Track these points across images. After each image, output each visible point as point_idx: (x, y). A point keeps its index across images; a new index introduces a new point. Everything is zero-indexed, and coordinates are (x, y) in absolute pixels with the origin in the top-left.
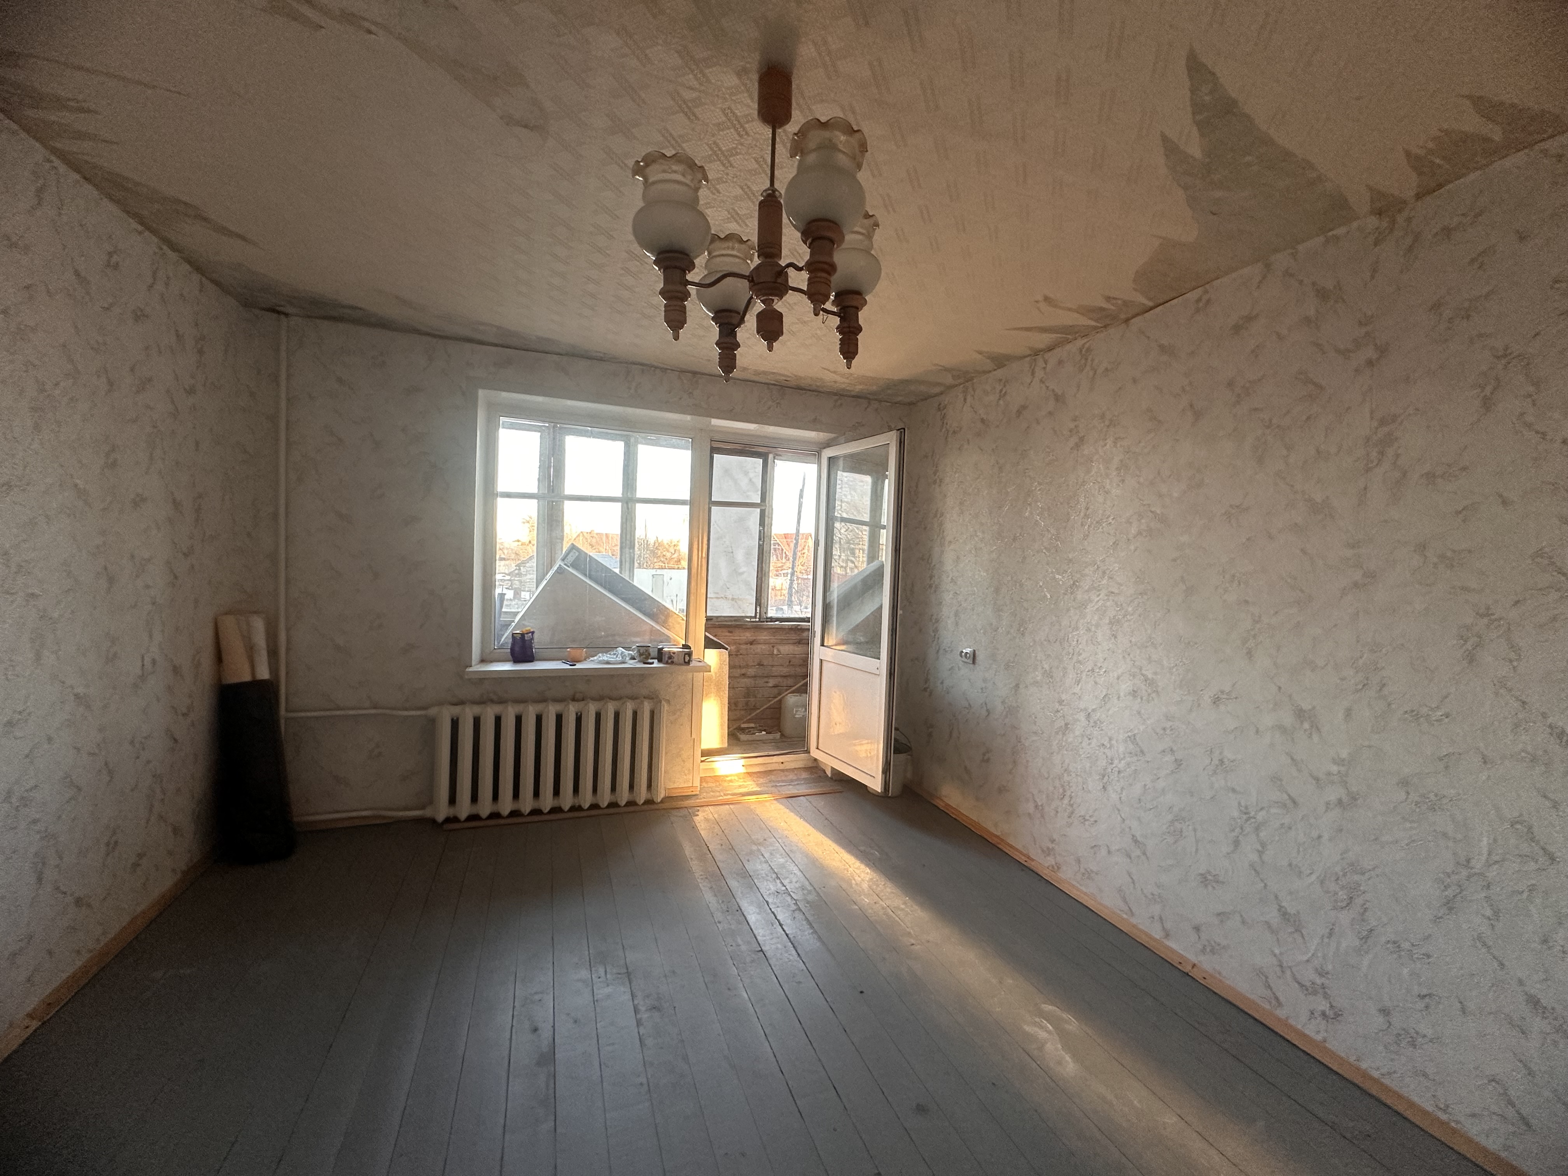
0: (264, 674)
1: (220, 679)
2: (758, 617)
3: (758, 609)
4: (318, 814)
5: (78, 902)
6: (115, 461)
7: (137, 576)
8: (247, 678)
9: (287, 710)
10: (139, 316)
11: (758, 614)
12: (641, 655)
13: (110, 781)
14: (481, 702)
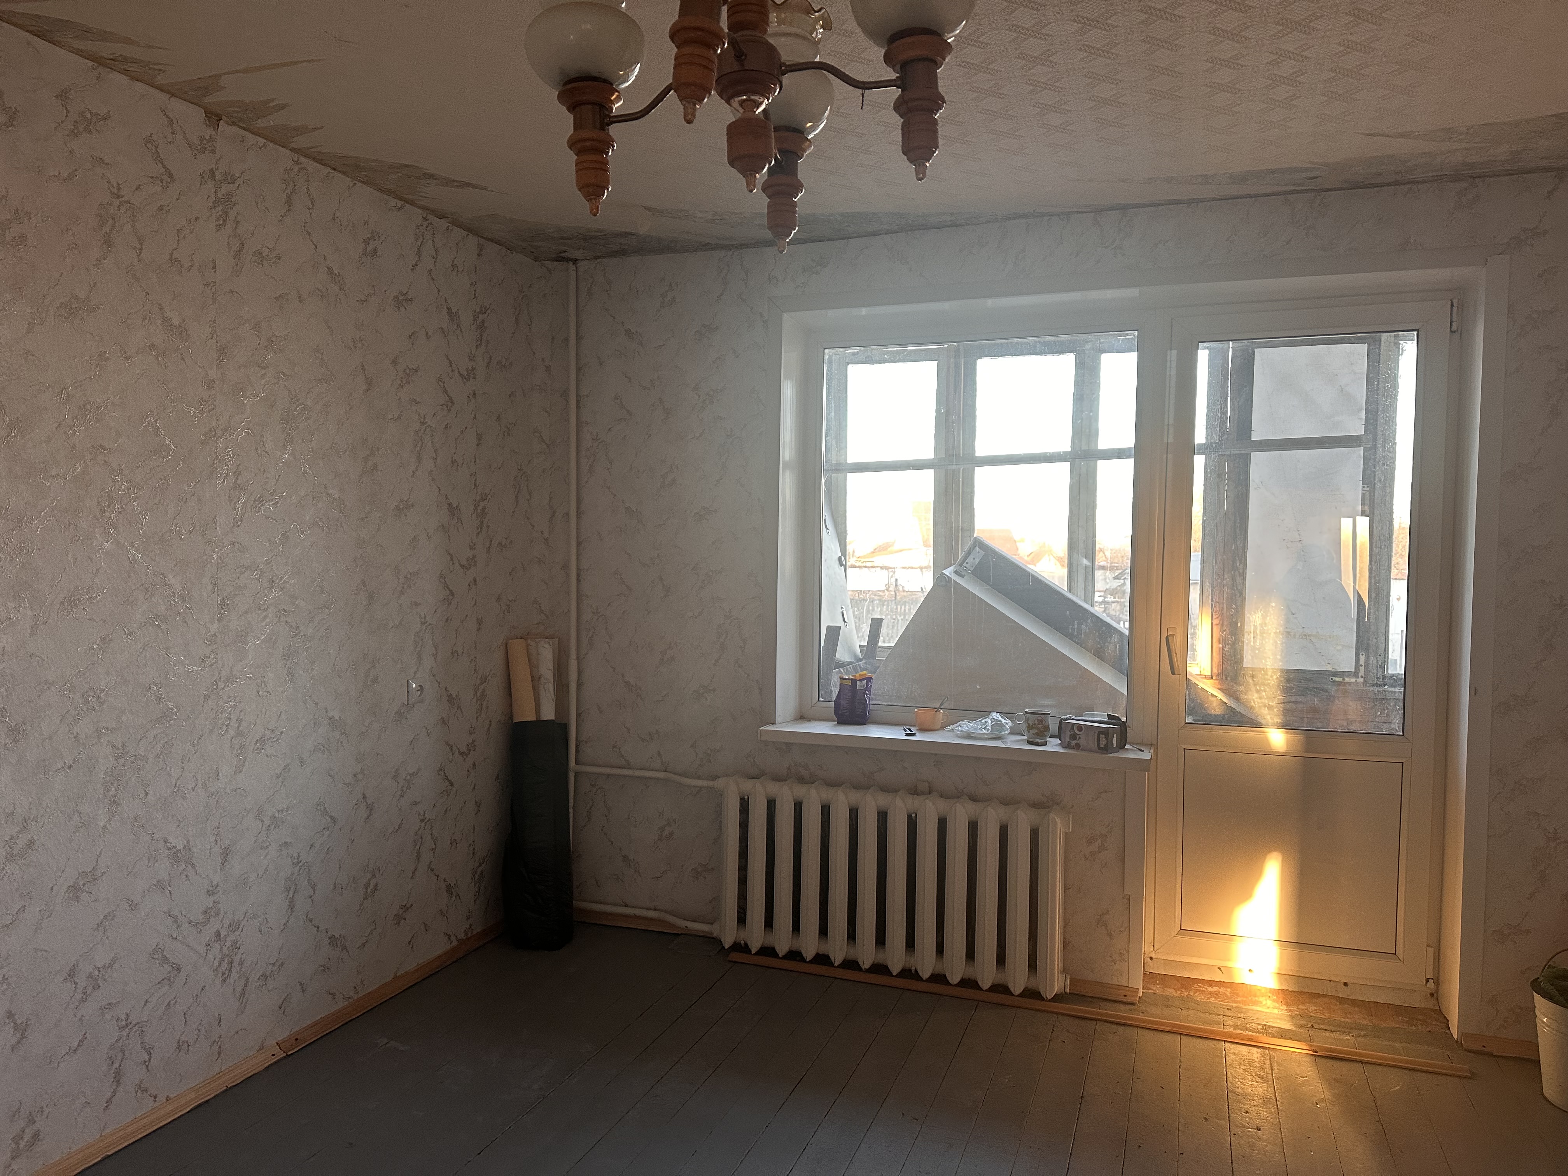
0: (548, 713)
1: (511, 717)
2: (1362, 673)
3: (1362, 659)
4: (605, 903)
5: (333, 940)
6: (375, 466)
7: (402, 593)
8: (532, 717)
9: (577, 763)
10: (403, 300)
11: (1362, 669)
12: (1030, 728)
13: (368, 817)
14: (778, 779)
